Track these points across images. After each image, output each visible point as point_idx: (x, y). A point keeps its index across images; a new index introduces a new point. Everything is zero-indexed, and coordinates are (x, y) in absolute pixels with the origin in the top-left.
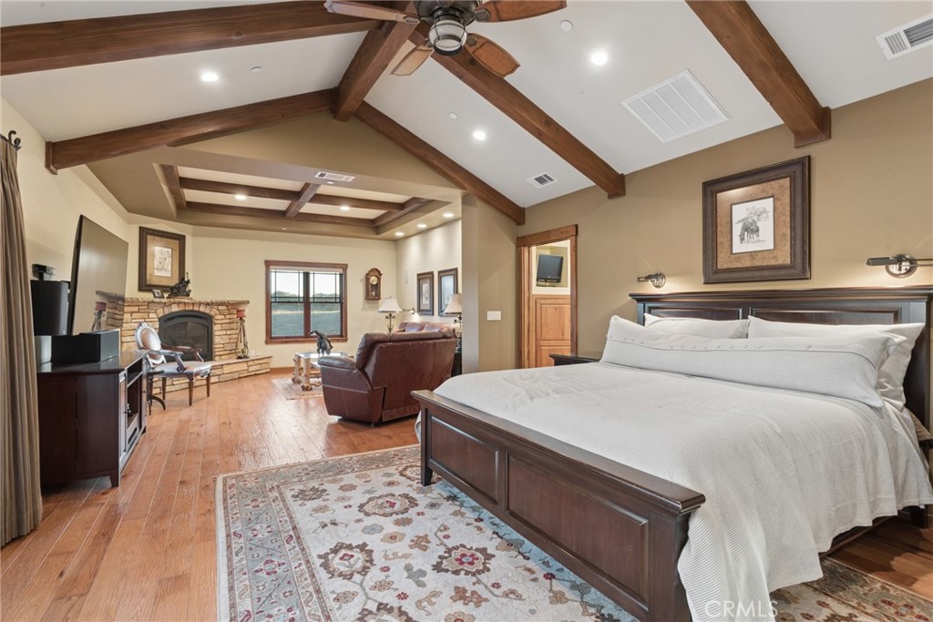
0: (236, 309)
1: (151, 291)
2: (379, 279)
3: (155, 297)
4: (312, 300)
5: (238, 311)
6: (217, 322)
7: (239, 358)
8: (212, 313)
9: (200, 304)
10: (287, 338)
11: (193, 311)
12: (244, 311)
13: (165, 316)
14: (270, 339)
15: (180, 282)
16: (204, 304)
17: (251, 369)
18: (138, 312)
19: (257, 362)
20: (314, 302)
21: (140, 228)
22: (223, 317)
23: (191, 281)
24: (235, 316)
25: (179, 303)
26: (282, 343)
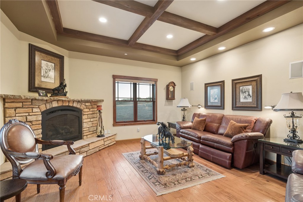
0: (96, 104)
1: (37, 92)
2: (174, 88)
3: (40, 95)
4: (138, 100)
5: (97, 106)
6: (85, 113)
7: (98, 136)
8: (82, 108)
9: (74, 101)
10: (124, 122)
11: (69, 106)
12: (101, 106)
13: (47, 110)
14: (116, 123)
15: (60, 86)
16: (76, 101)
17: (106, 143)
18: (22, 107)
19: (109, 138)
20: (139, 101)
21: (29, 44)
22: (89, 110)
23: (67, 85)
24: (96, 109)
25: (58, 101)
26: (122, 125)
